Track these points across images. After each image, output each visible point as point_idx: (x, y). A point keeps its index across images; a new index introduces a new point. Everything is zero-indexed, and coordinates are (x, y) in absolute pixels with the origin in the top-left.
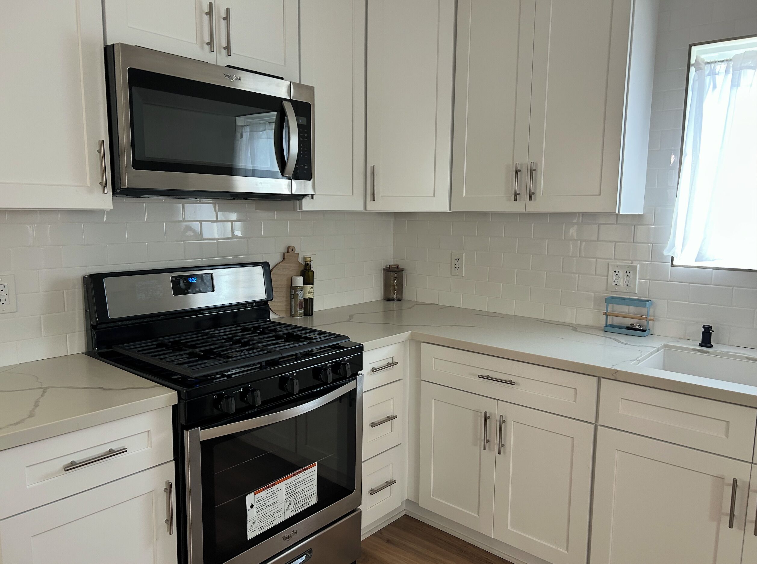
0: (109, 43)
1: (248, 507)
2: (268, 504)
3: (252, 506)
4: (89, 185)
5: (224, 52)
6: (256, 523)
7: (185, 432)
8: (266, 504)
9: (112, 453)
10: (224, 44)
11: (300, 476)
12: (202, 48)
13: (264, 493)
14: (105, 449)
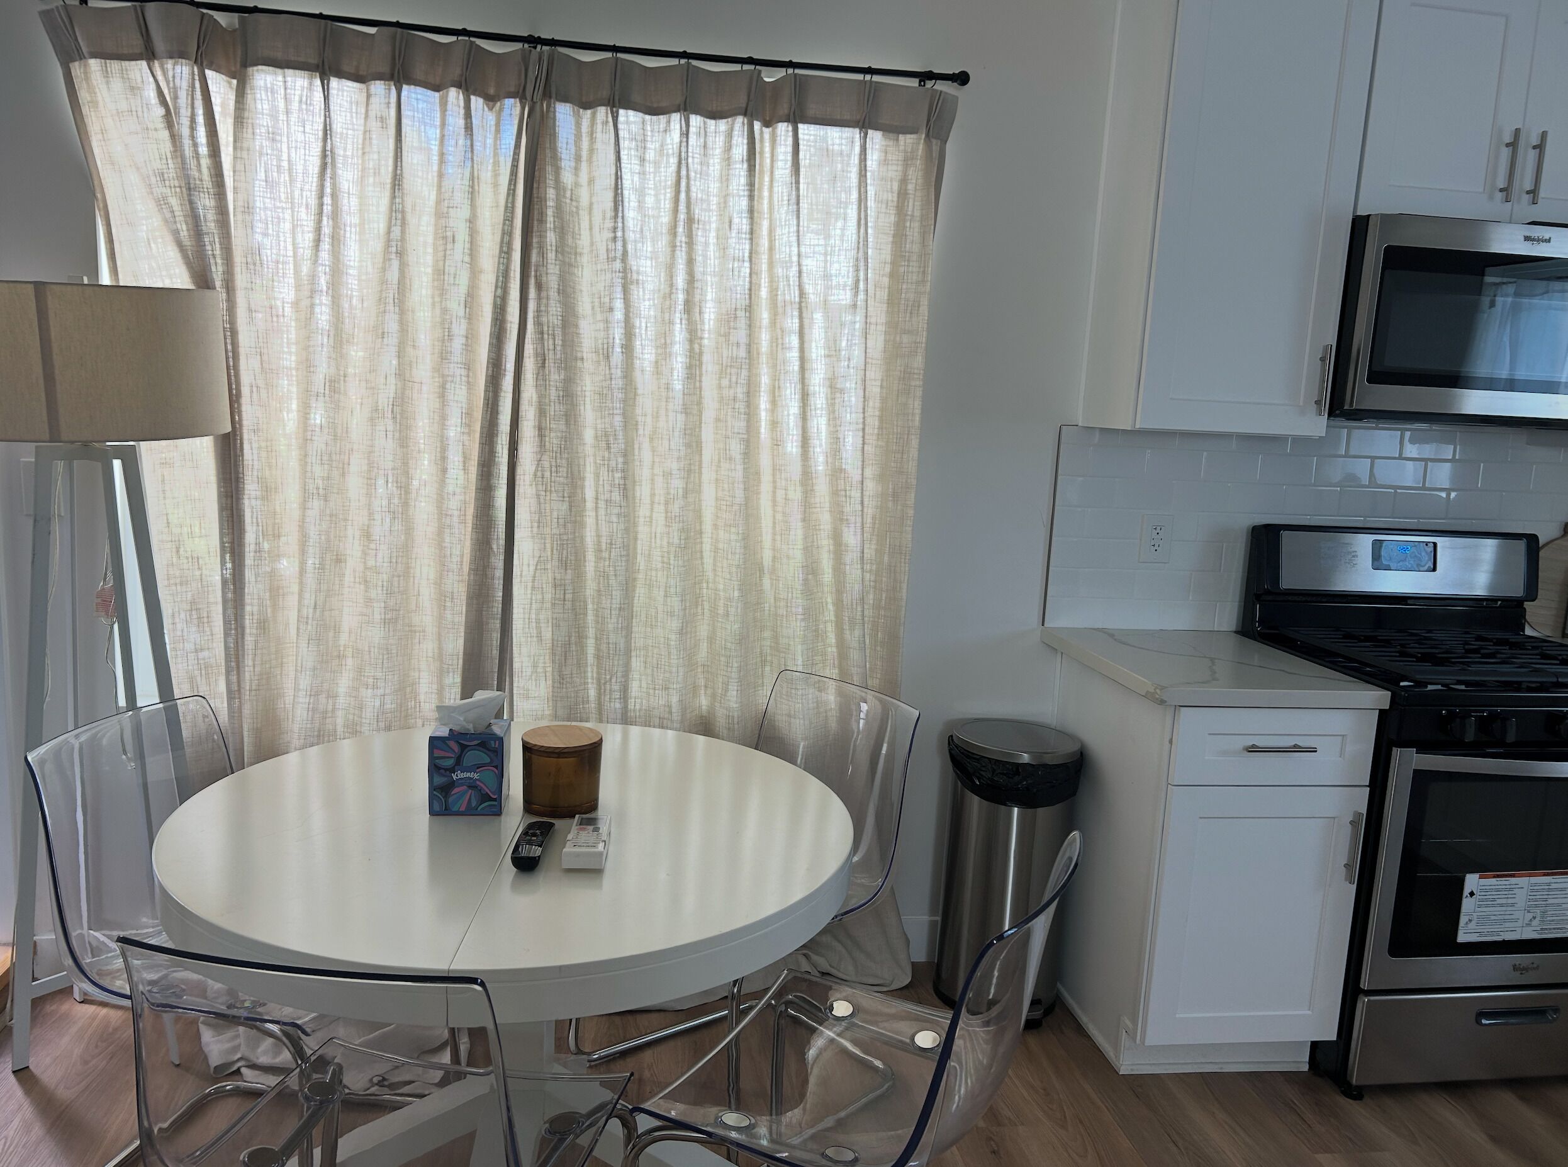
0: (1361, 212)
1: (1466, 892)
2: (1499, 901)
3: (1472, 894)
4: (1301, 404)
5: (1526, 198)
6: (1473, 922)
7: (1394, 749)
8: (1494, 900)
9: (1296, 749)
10: (1528, 186)
11: (1558, 881)
12: (1491, 197)
13: (1493, 881)
14: (1289, 742)
